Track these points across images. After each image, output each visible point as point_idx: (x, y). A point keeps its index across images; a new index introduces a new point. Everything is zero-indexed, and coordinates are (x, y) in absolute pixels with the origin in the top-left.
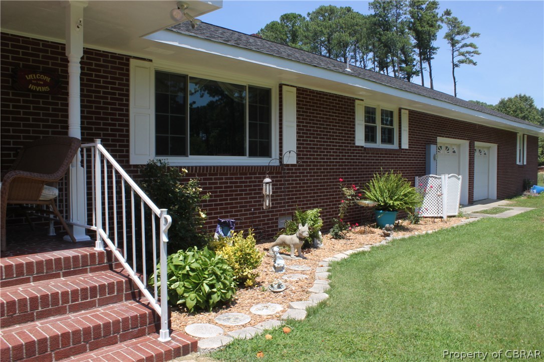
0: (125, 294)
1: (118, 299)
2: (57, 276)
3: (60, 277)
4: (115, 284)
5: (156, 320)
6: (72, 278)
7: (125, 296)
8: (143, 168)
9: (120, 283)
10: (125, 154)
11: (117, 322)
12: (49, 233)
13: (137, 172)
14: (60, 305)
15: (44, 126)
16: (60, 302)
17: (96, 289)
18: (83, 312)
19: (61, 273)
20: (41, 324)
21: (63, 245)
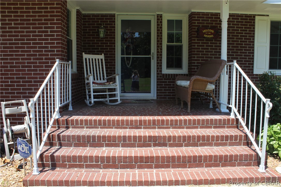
0: (243, 142)
1: (239, 144)
2: (210, 127)
3: (212, 128)
4: (238, 136)
5: (258, 159)
6: (217, 130)
7: (243, 143)
8: (260, 76)
9: (241, 136)
10: (251, 68)
11: (236, 156)
12: (210, 107)
13: (257, 78)
14: (210, 142)
15: (211, 55)
16: (210, 140)
17: (228, 137)
18: (221, 147)
19: (213, 127)
20: (201, 149)
21: (215, 113)
